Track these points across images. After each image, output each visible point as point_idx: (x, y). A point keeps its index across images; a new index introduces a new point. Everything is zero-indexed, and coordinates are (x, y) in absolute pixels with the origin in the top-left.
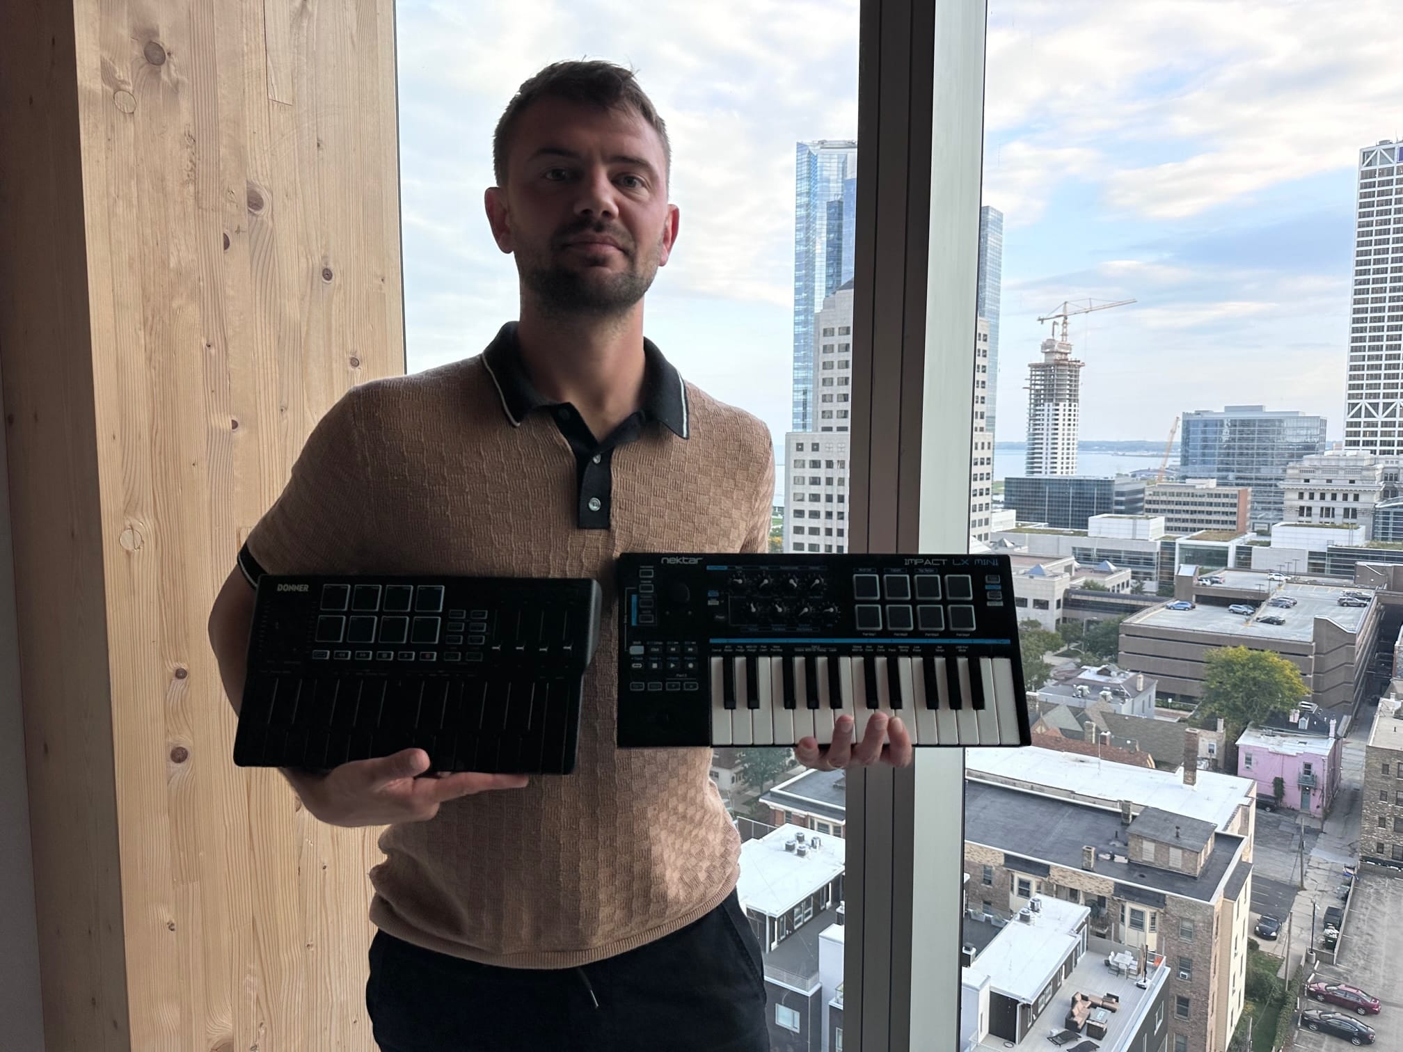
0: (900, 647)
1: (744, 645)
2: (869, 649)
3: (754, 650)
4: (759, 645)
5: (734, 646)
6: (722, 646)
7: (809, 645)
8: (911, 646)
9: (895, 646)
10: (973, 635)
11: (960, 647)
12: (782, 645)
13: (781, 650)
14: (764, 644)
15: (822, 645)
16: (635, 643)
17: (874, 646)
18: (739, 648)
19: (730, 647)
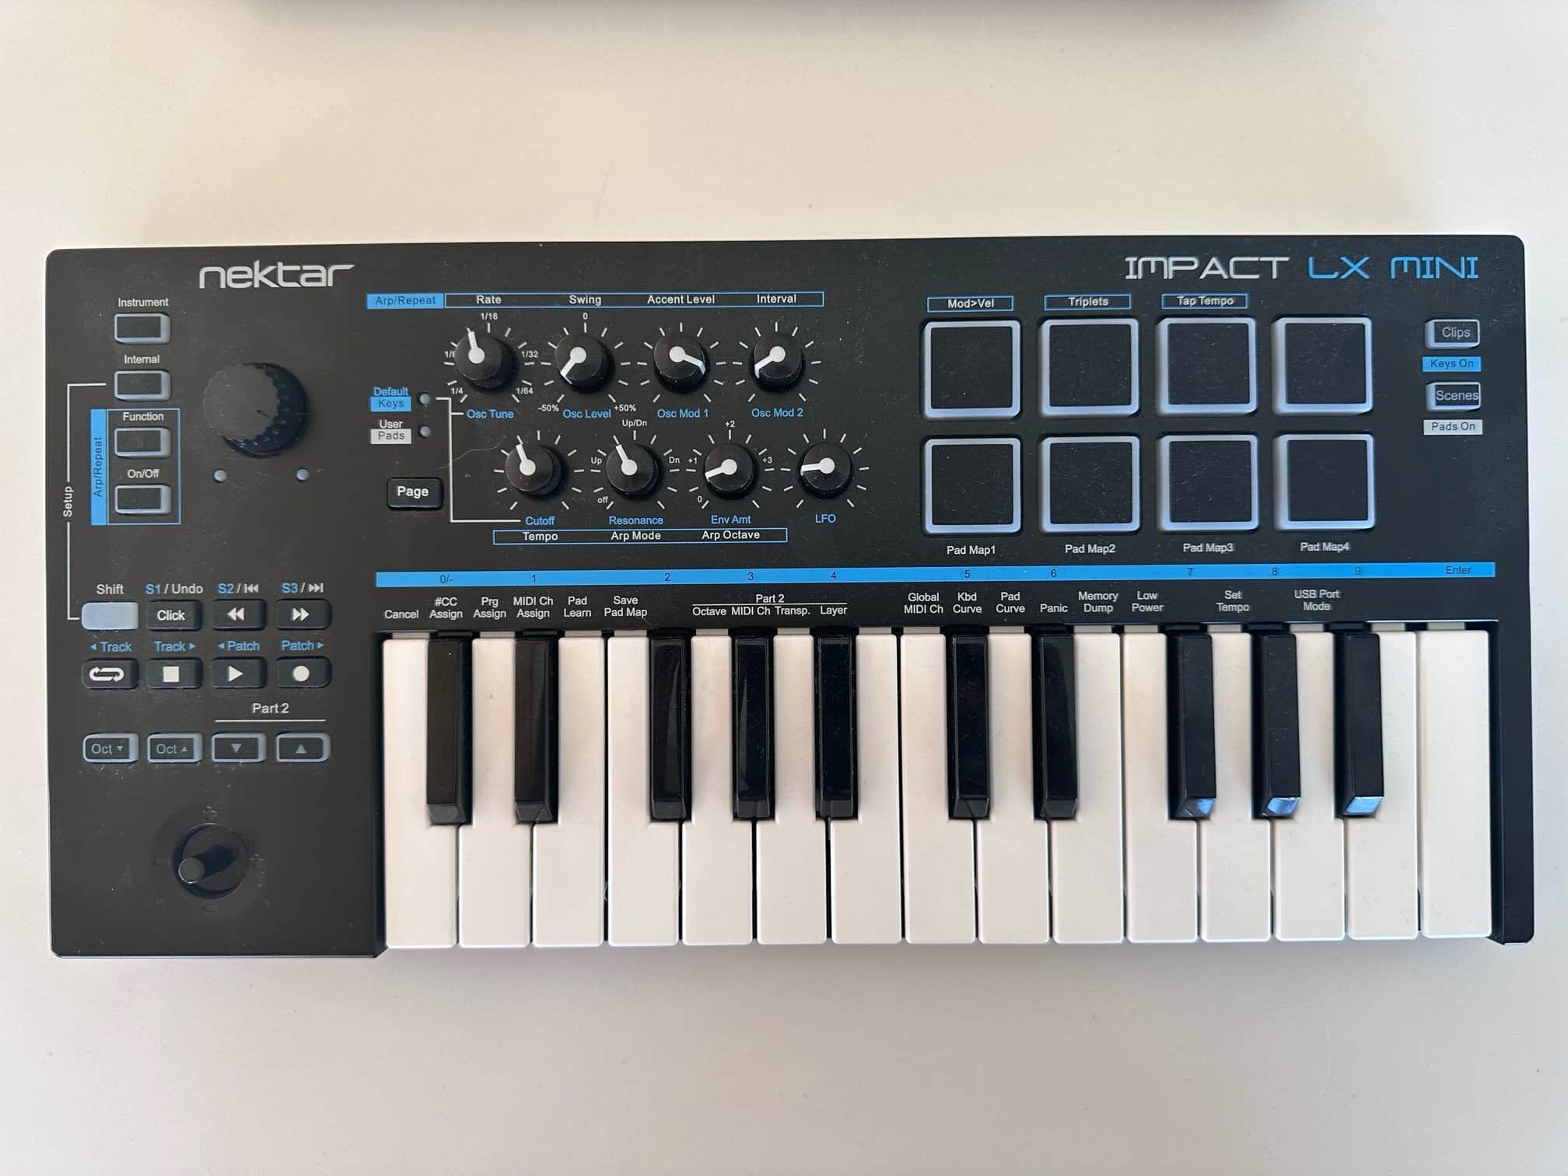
0: (1082, 596)
1: (505, 595)
2: (968, 605)
3: (541, 615)
4: (560, 593)
5: (468, 598)
6: (422, 598)
7: (746, 593)
8: (1129, 590)
9: (1066, 591)
10: (1363, 547)
11: (1312, 594)
12: (646, 595)
13: (642, 613)
14: (578, 591)
15: (794, 593)
16: (102, 589)
17: (989, 592)
18: (487, 608)
19: (451, 601)
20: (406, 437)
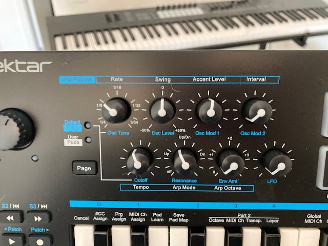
1: (126, 212)
4: (150, 212)
5: (110, 212)
6: (90, 212)
7: (233, 213)
12: (188, 213)
14: (158, 211)
15: (255, 213)
18: (118, 216)
19: (102, 213)
20: (80, 143)
